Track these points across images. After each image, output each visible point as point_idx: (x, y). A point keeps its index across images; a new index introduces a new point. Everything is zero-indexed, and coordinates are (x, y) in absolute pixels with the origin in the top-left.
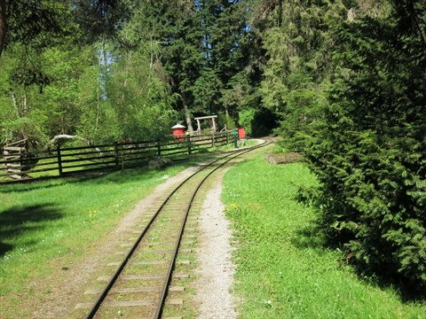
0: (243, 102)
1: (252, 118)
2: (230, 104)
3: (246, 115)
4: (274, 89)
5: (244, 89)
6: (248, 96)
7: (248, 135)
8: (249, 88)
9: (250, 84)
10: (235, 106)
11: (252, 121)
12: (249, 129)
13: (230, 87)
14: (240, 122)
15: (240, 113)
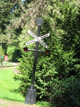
0: (10, 42)
1: (13, 51)
2: (3, 42)
3: (11, 50)
4: (25, 40)
5: (12, 36)
6: (13, 40)
7: (10, 60)
8: (14, 36)
9: (15, 34)
10: (6, 43)
11: (13, 53)
12: (11, 57)
13: (5, 34)
14: (7, 52)
15: (8, 48)
